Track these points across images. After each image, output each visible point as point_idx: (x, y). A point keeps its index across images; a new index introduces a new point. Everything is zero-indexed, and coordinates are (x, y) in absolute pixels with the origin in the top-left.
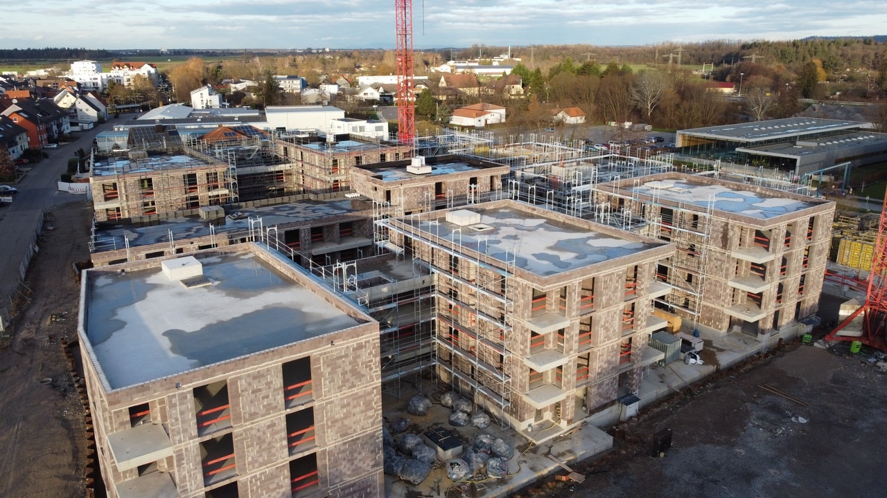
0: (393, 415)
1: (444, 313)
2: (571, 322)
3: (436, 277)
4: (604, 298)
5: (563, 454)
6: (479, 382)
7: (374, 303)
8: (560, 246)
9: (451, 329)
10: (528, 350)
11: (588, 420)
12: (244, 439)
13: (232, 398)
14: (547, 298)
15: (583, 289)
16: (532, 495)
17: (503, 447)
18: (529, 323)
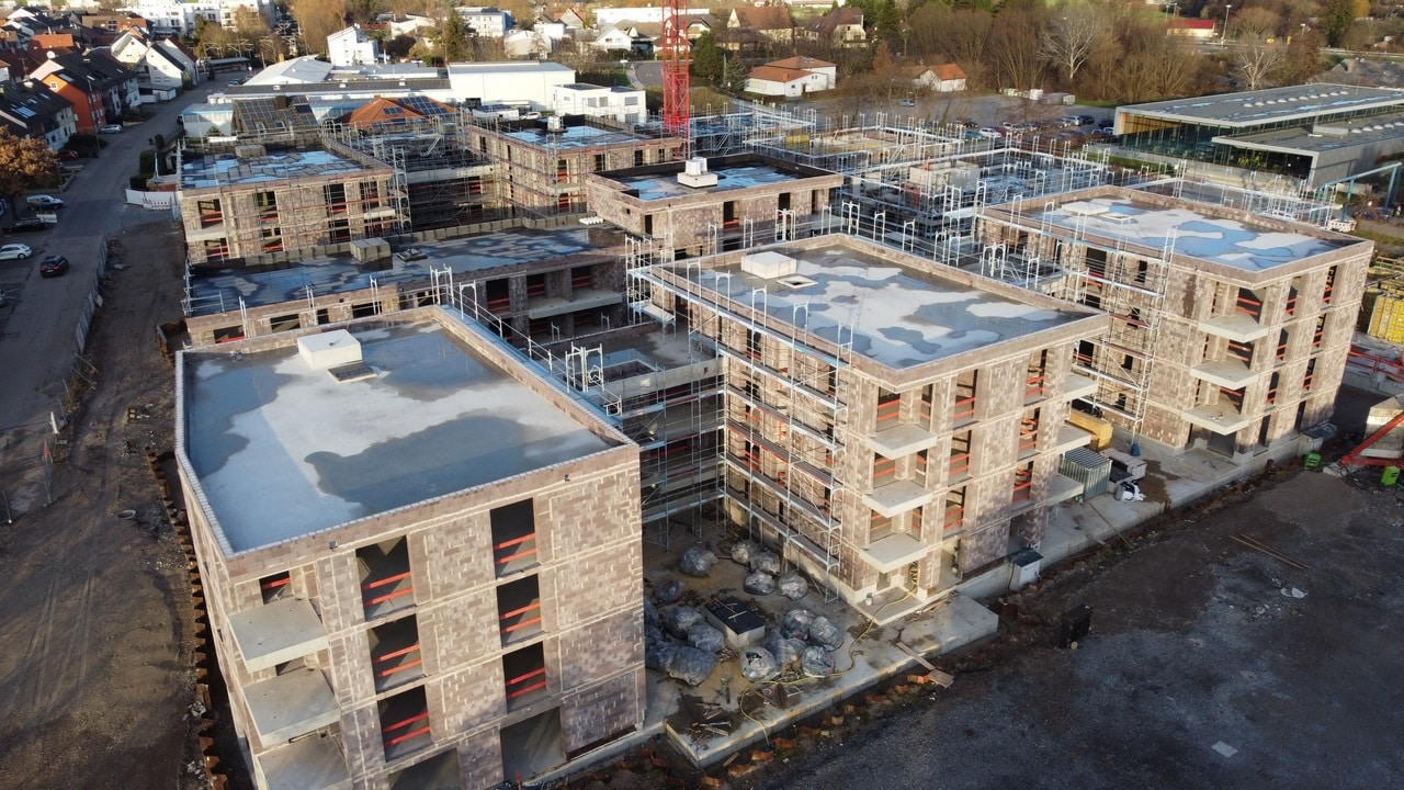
0: (658, 576)
1: (738, 419)
2: (939, 440)
3: (725, 362)
4: (991, 402)
5: (920, 642)
6: (791, 527)
7: (629, 404)
8: (925, 315)
9: (748, 444)
10: (869, 482)
11: (961, 587)
12: (433, 623)
13: (415, 562)
14: (901, 401)
15: (958, 385)
16: (871, 705)
17: (828, 630)
18: (871, 441)
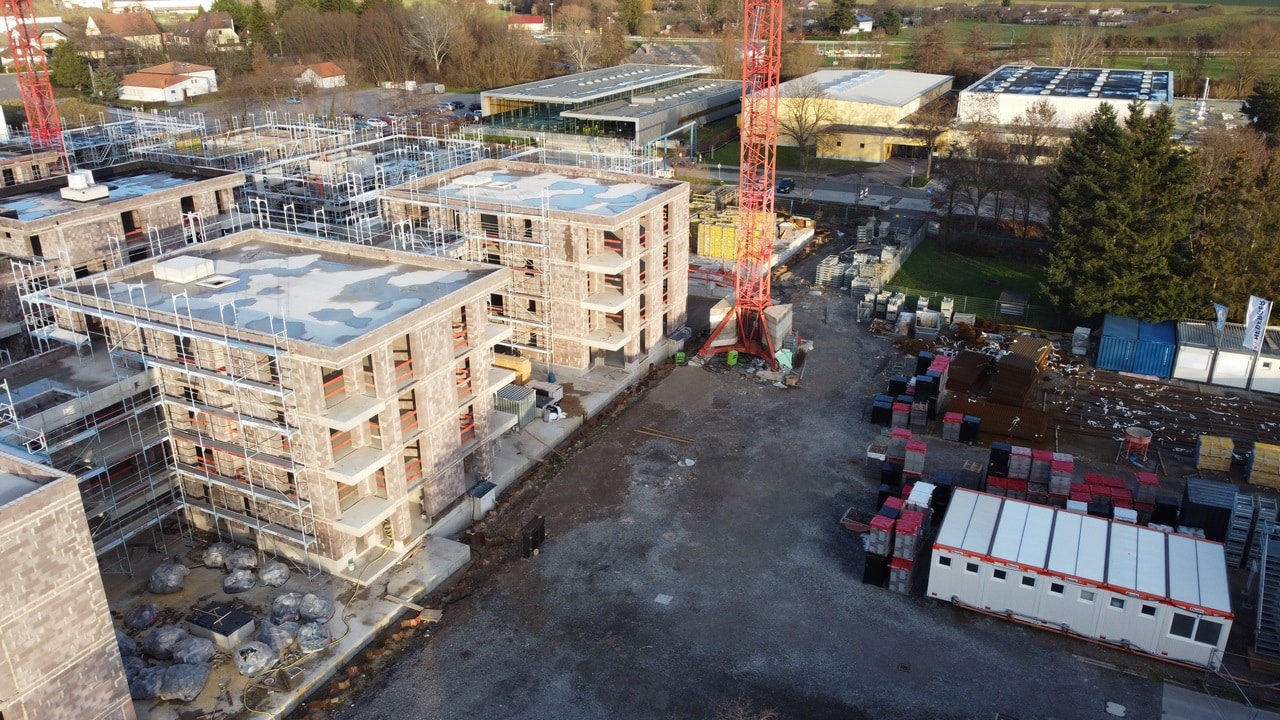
0: (126, 605)
1: (182, 426)
2: (387, 404)
3: (156, 373)
4: (426, 360)
5: (406, 589)
6: (261, 519)
8: (351, 293)
9: (199, 450)
10: (330, 457)
11: (432, 531)
14: (344, 376)
15: (394, 351)
16: (372, 660)
17: (318, 605)
18: (324, 418)
